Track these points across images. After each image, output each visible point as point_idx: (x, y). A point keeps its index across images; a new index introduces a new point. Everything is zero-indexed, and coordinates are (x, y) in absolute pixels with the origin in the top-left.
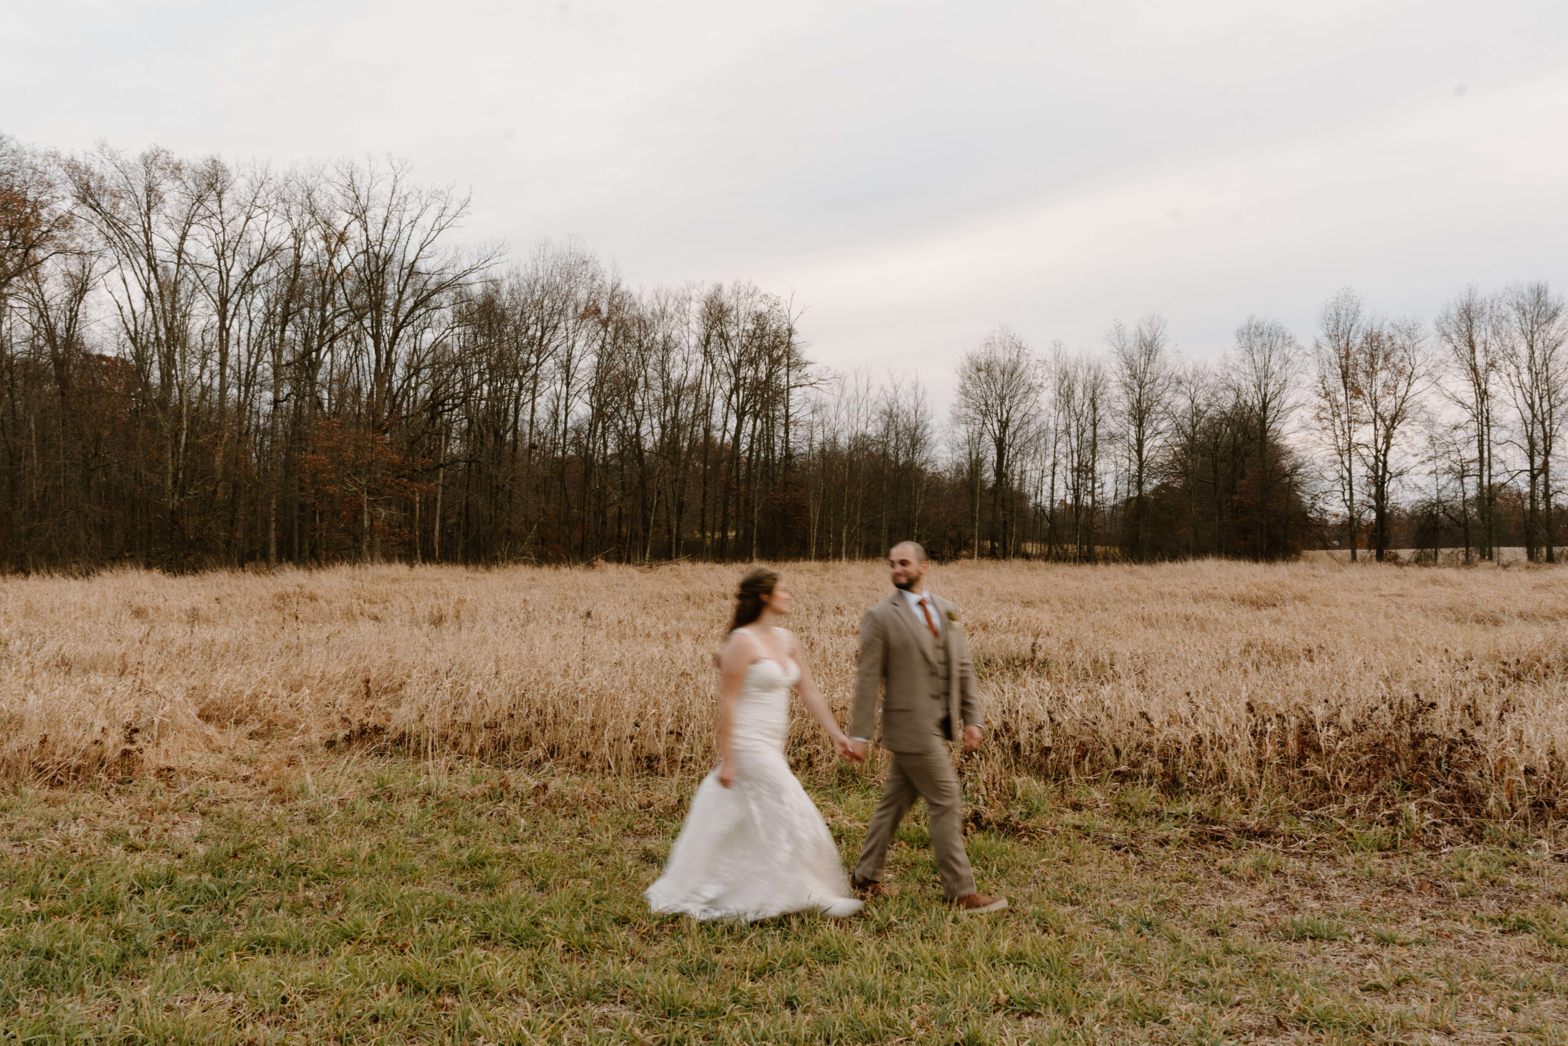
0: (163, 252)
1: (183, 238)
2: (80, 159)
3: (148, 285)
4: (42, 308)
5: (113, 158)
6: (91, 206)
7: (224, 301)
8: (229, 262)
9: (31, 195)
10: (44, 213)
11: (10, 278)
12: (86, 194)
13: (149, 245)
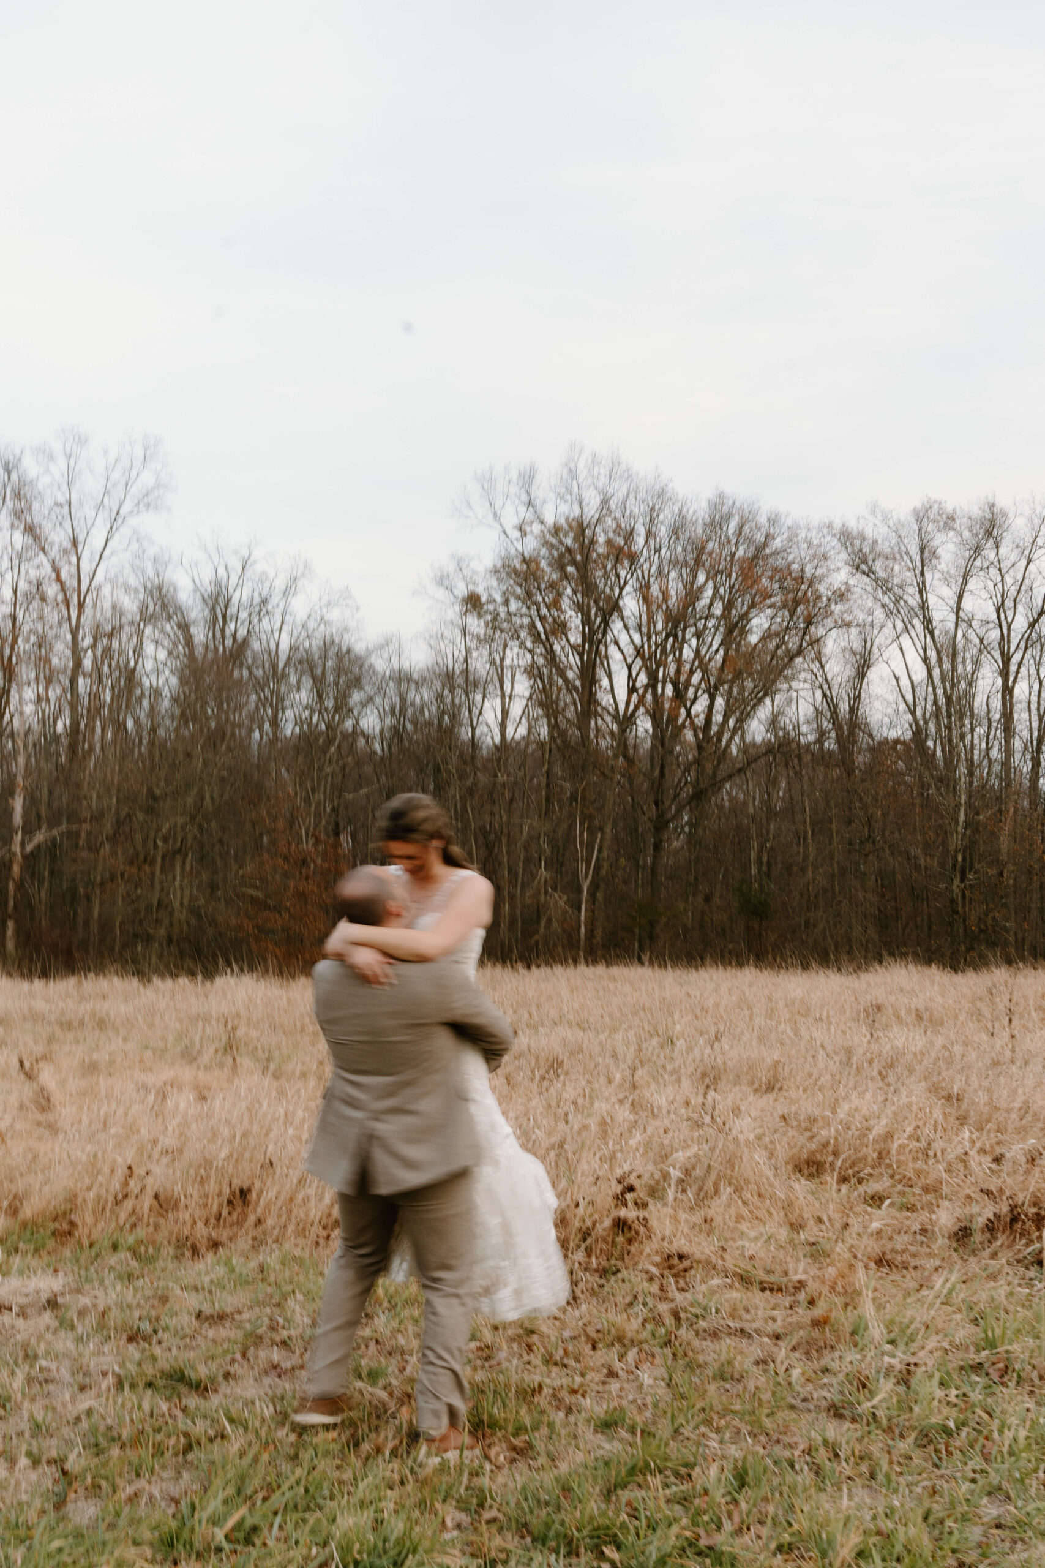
0: (942, 614)
1: (960, 597)
2: (853, 525)
3: (925, 650)
4: (825, 685)
5: (885, 517)
6: (864, 573)
7: (1006, 659)
8: (1010, 614)
9: (809, 571)
10: (822, 589)
11: (792, 659)
12: (861, 563)
13: (924, 606)
